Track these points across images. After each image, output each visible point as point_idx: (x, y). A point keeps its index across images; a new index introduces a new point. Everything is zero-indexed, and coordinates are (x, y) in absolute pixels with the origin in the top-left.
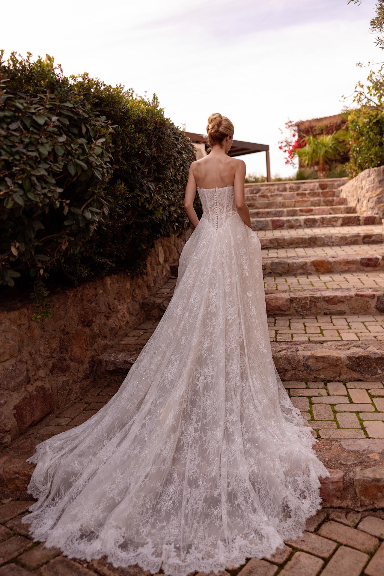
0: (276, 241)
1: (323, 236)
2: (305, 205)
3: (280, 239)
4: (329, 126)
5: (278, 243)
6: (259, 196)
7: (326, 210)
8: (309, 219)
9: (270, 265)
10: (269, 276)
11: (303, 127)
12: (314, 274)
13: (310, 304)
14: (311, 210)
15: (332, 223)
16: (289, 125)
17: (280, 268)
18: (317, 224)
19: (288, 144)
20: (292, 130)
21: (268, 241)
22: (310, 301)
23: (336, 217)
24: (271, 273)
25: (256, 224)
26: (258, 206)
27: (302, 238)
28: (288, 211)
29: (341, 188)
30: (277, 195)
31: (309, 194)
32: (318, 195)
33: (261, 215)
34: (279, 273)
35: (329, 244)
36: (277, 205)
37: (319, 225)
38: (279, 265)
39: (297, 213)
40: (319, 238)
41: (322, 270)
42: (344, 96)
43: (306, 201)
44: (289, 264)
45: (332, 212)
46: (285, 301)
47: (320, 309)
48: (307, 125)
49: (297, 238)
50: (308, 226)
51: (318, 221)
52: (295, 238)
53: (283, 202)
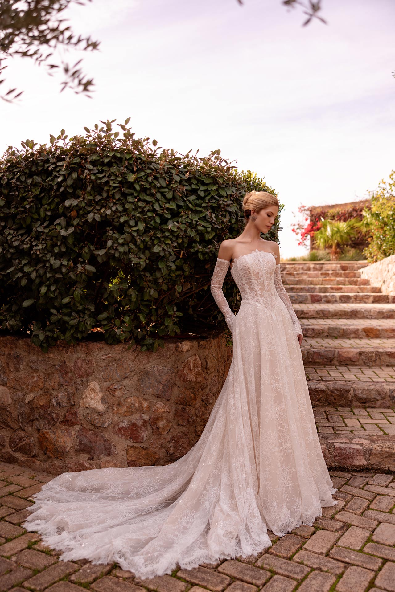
0: (322, 312)
1: (363, 310)
2: (332, 283)
3: (326, 311)
4: (340, 213)
5: (323, 314)
6: (286, 274)
7: (354, 289)
8: (344, 295)
9: (327, 330)
10: (327, 338)
11: (315, 212)
12: (364, 338)
13: (375, 357)
14: (341, 288)
15: (364, 300)
16: (302, 209)
17: (336, 332)
18: (351, 300)
19: (300, 227)
20: (304, 214)
21: (315, 312)
22: (376, 354)
23: (368, 295)
24: (328, 336)
25: (296, 298)
26: (288, 282)
27: (345, 311)
28: (320, 288)
29: (361, 271)
30: (302, 273)
31: (332, 274)
32: (340, 276)
33: (295, 290)
34: (334, 336)
35: (368, 317)
36: (306, 283)
37: (353, 301)
38: (336, 330)
39: (328, 290)
40: (359, 311)
41: (372, 335)
42: (369, 191)
43: (332, 280)
44: (343, 329)
45: (359, 291)
46: (355, 353)
47: (383, 361)
48: (319, 211)
49: (341, 311)
50: (343, 301)
51: (352, 298)
52: (339, 311)
53: (311, 280)
